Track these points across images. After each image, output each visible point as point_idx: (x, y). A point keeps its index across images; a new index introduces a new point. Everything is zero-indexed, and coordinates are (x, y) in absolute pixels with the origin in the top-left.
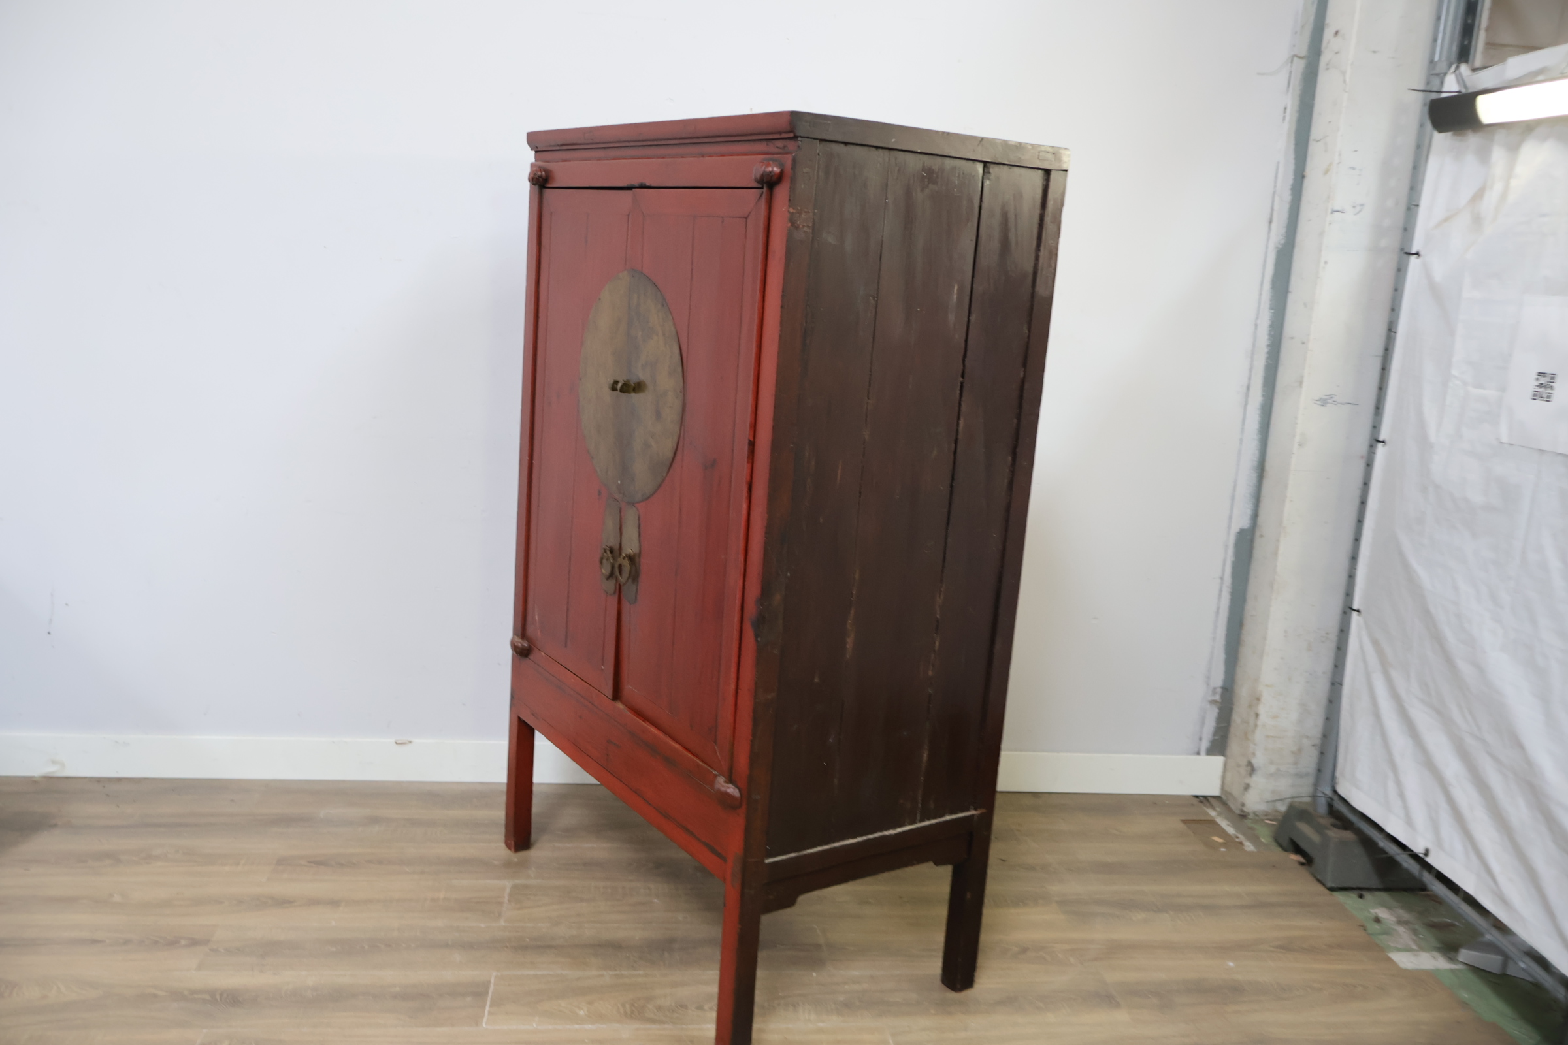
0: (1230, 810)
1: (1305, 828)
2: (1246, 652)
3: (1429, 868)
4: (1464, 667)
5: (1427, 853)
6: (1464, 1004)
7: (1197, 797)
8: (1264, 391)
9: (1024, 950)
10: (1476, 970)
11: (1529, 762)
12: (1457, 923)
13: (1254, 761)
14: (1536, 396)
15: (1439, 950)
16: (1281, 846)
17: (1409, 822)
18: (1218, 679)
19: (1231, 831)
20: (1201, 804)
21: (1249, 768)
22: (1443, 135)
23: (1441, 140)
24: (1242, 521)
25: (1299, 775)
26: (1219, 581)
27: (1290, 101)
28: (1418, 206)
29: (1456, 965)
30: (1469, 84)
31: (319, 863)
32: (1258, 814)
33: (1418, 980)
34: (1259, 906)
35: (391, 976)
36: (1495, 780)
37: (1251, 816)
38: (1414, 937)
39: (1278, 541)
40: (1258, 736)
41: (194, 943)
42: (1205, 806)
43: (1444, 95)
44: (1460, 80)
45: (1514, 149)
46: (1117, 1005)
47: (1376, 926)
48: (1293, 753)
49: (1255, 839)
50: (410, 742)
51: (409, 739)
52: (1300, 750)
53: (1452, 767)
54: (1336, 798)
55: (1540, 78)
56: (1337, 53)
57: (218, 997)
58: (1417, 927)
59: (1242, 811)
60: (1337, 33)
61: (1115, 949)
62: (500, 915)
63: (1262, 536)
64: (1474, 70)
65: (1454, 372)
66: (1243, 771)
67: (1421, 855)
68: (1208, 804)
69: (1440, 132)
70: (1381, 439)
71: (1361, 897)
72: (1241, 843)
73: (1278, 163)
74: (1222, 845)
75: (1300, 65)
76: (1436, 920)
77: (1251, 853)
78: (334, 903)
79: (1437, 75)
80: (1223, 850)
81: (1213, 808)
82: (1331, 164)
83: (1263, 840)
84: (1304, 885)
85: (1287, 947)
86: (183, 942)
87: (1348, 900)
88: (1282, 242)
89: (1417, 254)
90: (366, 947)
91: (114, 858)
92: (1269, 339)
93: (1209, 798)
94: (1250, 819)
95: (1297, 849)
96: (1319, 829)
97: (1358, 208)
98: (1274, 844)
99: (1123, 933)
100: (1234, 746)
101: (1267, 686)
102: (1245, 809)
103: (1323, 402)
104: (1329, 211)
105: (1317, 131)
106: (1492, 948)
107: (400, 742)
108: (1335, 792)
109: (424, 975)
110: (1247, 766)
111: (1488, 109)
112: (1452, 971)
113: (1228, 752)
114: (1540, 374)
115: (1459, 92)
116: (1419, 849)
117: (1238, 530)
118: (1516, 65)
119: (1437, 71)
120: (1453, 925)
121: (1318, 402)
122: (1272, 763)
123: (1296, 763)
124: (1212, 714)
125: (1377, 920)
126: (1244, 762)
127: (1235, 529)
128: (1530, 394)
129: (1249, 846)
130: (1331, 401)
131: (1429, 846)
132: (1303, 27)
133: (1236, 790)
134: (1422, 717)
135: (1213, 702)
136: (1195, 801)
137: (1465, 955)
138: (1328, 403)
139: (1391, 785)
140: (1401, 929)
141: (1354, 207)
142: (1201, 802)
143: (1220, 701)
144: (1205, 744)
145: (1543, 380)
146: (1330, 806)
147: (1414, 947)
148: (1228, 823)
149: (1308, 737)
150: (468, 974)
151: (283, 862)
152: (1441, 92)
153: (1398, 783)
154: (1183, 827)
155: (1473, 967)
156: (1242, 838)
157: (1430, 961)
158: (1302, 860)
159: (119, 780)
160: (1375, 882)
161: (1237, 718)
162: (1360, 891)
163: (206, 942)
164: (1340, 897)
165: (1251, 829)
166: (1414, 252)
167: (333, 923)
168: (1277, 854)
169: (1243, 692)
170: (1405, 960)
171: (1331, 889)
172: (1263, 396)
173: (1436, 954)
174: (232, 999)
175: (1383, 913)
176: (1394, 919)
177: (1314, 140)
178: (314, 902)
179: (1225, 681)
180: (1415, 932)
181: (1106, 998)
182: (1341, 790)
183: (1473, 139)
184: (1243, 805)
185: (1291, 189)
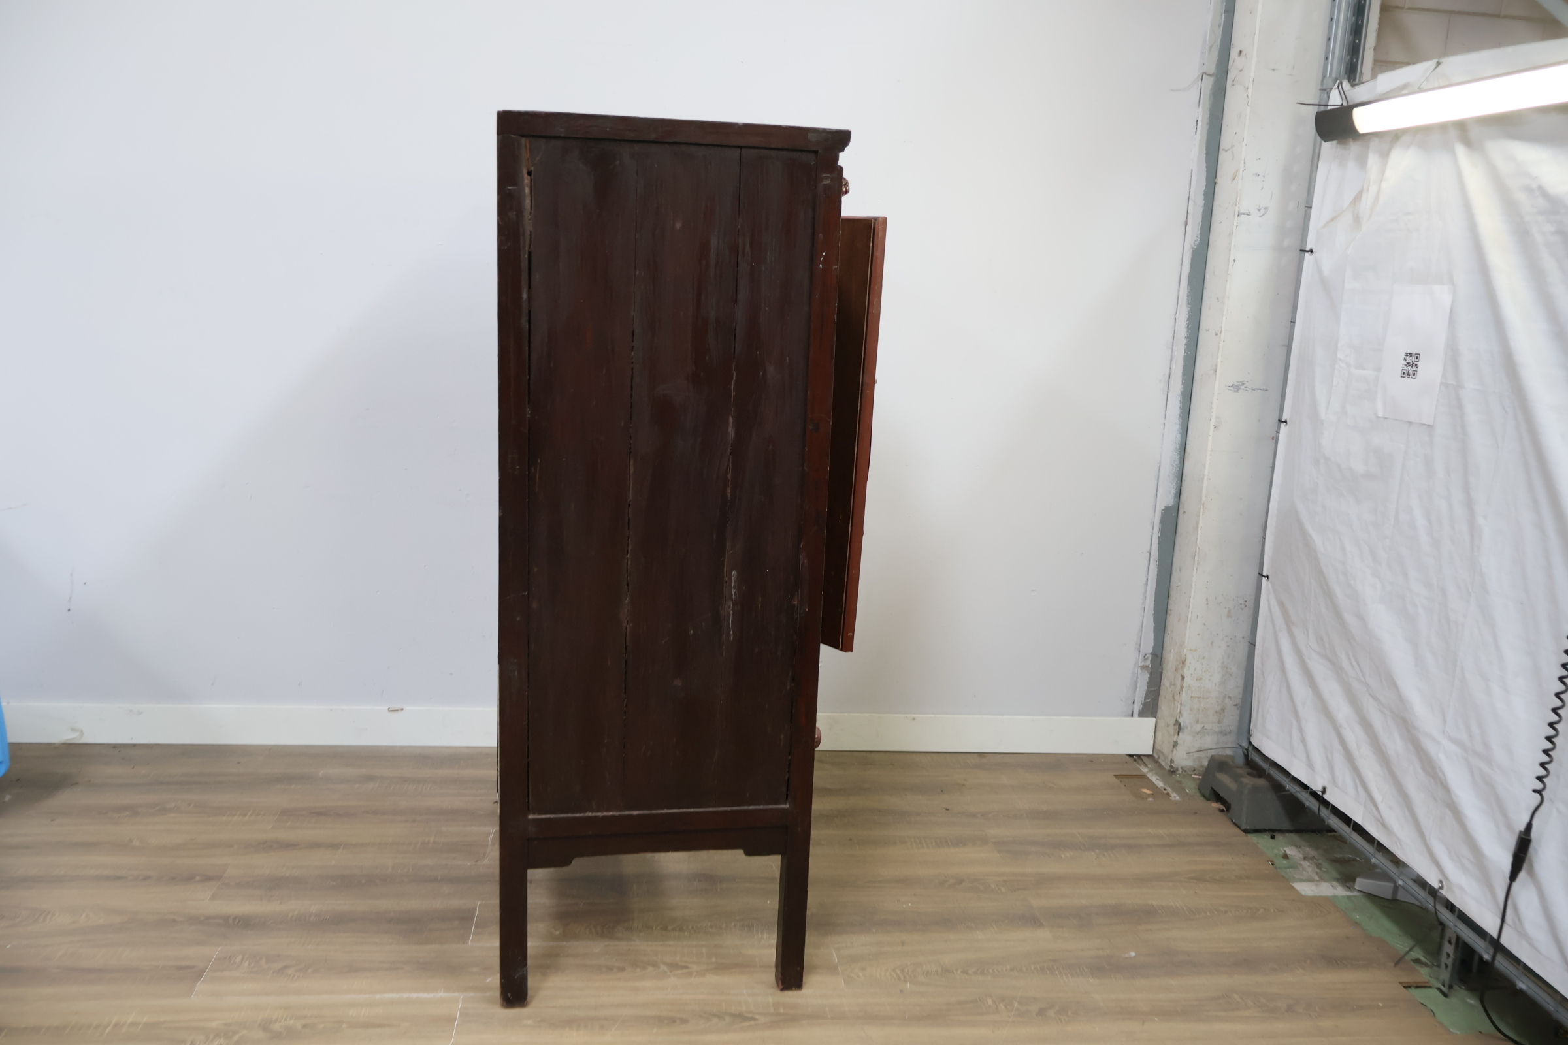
0: (1160, 766)
1: (1224, 778)
2: (1172, 620)
3: (1326, 804)
4: (1350, 620)
5: (1324, 791)
6: (1356, 924)
7: (1131, 756)
8: (1183, 379)
9: (961, 882)
10: (1370, 896)
11: (1401, 698)
12: (1358, 859)
13: (1181, 720)
14: (1404, 374)
15: (1337, 880)
16: (1204, 796)
17: (1310, 765)
18: (1148, 646)
19: (1160, 784)
20: (1135, 763)
21: (1177, 726)
22: (1329, 143)
23: (1328, 147)
24: (1167, 499)
25: (1223, 733)
26: (1148, 555)
27: (1201, 114)
28: (1311, 207)
29: (1352, 892)
30: (1349, 99)
31: (320, 814)
32: (1185, 769)
33: (1317, 904)
34: (1179, 845)
35: (387, 904)
36: (1376, 719)
37: (1180, 771)
38: (1318, 871)
39: (1198, 516)
40: (1184, 696)
41: (207, 879)
42: (1138, 763)
43: (1329, 108)
44: (1343, 94)
45: (1385, 155)
46: (1041, 925)
47: (1285, 862)
48: (1216, 712)
49: (1181, 790)
50: (402, 709)
51: (402, 707)
52: (1223, 710)
53: (1343, 711)
54: (1250, 749)
55: (1405, 92)
56: (1241, 71)
57: (231, 921)
58: (1320, 861)
59: (1171, 766)
60: (1241, 52)
61: (1043, 881)
62: (484, 855)
63: (1184, 512)
64: (1353, 86)
65: (1340, 355)
66: (1172, 729)
67: (1320, 793)
68: (1140, 762)
69: (1325, 142)
70: (1283, 420)
71: (1273, 837)
72: (1168, 794)
73: (1192, 170)
74: (1149, 795)
75: (1208, 82)
76: (1339, 856)
77: (1176, 802)
78: (334, 846)
79: (1325, 90)
80: (1150, 799)
81: (1146, 765)
82: (1237, 171)
83: (1188, 791)
84: (1223, 829)
85: (1199, 878)
86: (198, 878)
87: (1262, 841)
88: (1197, 243)
89: (1311, 251)
90: (363, 882)
91: (133, 811)
92: (1188, 331)
93: (1142, 757)
94: (1179, 774)
95: (1218, 798)
96: (1236, 778)
97: (1262, 211)
98: (1198, 794)
99: (1050, 867)
100: (1163, 708)
101: (1191, 650)
102: (1173, 765)
103: (1236, 388)
104: (1237, 214)
105: (1225, 143)
106: (1385, 877)
107: (393, 709)
108: (1250, 743)
109: (414, 904)
110: (1174, 725)
111: (1363, 120)
112: (1349, 897)
113: (1159, 714)
114: (1407, 354)
115: (1342, 104)
116: (1317, 788)
117: (1163, 508)
118: (1387, 80)
119: (1325, 87)
120: (1355, 860)
121: (1232, 388)
122: (1197, 722)
123: (1219, 722)
124: (1145, 677)
125: (1286, 856)
126: (1173, 721)
127: (1160, 507)
128: (1400, 372)
129: (1175, 797)
130: (1243, 387)
131: (1326, 784)
132: (1211, 48)
133: (1166, 749)
134: (1319, 668)
135: (1144, 667)
136: (1130, 759)
137: (1360, 883)
138: (1240, 389)
139: (1295, 732)
140: (1306, 864)
141: (1259, 210)
142: (1135, 760)
143: (1150, 666)
144: (1137, 707)
145: (1409, 360)
146: (1247, 757)
147: (1317, 878)
148: (1158, 777)
149: (1230, 698)
150: (456, 903)
151: (286, 813)
152: (1327, 105)
153: (1301, 729)
154: (1115, 779)
155: (1368, 893)
156: (1169, 790)
157: (1330, 889)
158: (1223, 807)
159: (134, 745)
160: (1286, 824)
161: (1165, 682)
162: (1272, 833)
163: (219, 878)
164: (1253, 838)
165: (1180, 782)
166: (1308, 249)
167: (333, 862)
168: (1200, 803)
169: (1170, 657)
170: (1306, 889)
171: (1246, 831)
172: (1183, 383)
173: (1335, 884)
174: (244, 924)
175: (1291, 851)
176: (1301, 856)
177: (1223, 150)
178: (315, 846)
179: (1154, 648)
180: (1319, 866)
181: (1031, 920)
182: (1255, 742)
183: (1354, 147)
184: (1172, 761)
185: (1204, 195)
